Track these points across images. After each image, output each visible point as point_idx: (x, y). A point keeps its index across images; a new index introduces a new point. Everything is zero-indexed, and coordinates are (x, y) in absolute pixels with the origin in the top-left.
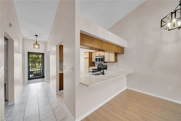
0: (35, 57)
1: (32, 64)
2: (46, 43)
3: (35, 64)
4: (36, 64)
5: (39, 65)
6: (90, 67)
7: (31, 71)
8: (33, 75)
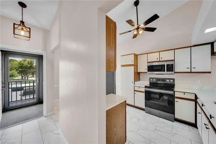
0: (27, 66)
1: (23, 76)
2: (46, 33)
3: (27, 75)
4: (29, 75)
5: (33, 76)
6: (135, 83)
7: (20, 86)
8: (22, 91)
